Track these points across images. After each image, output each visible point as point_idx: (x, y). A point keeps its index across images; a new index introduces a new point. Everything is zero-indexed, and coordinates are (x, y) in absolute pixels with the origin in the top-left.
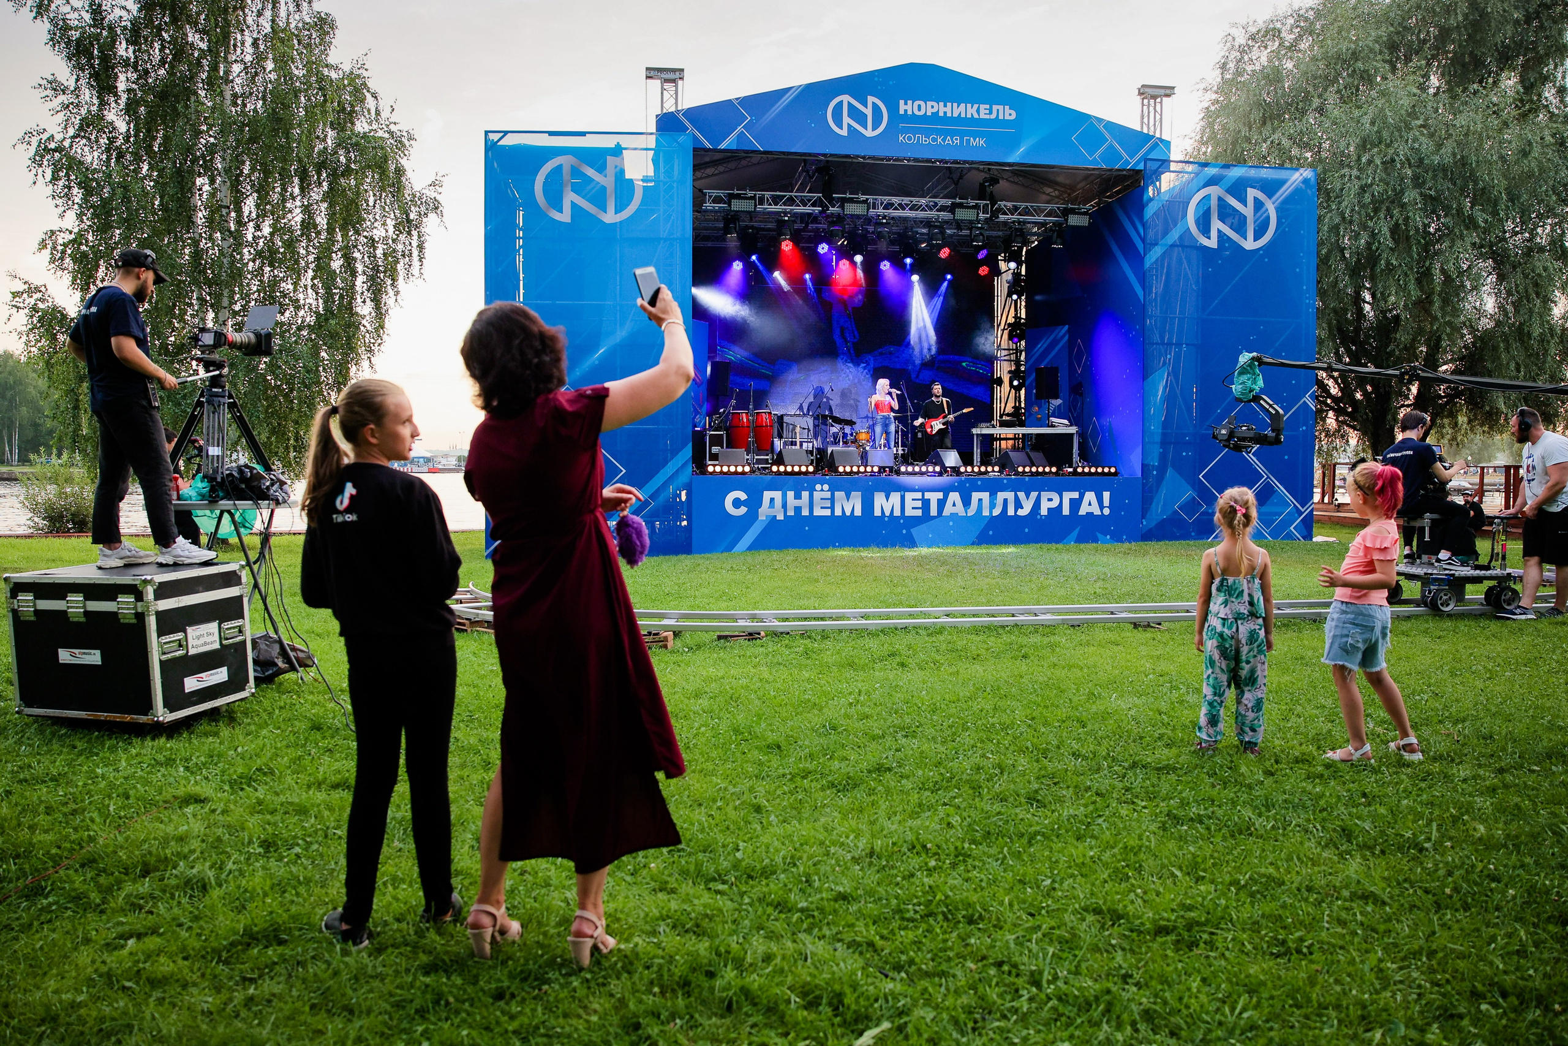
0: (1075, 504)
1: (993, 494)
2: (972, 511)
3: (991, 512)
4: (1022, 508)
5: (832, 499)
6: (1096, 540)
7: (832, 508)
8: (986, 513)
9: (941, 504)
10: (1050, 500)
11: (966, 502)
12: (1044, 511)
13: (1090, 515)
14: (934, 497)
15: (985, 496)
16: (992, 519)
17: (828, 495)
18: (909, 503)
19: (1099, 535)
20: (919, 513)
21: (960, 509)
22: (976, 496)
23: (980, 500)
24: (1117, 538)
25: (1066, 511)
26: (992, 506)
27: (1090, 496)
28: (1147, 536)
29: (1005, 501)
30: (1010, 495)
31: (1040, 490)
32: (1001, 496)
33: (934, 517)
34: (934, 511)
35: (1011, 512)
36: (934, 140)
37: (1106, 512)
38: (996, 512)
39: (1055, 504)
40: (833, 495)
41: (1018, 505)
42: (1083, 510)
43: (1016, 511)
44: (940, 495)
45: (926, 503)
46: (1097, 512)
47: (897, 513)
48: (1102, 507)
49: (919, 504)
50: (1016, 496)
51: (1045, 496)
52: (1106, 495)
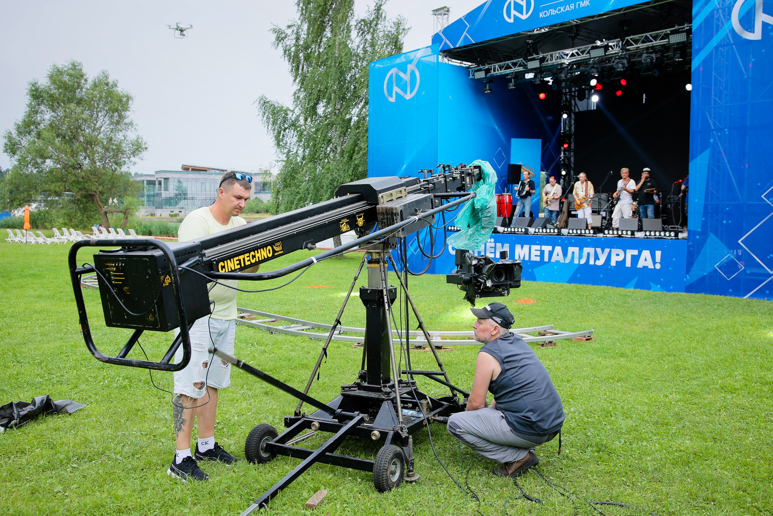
0: (635, 259)
1: (581, 249)
2: (568, 260)
3: (579, 261)
4: (599, 260)
5: (495, 248)
6: (649, 288)
7: (495, 253)
8: (576, 262)
9: (551, 253)
10: (618, 255)
11: (565, 254)
12: (613, 263)
13: (645, 268)
14: (547, 249)
15: (576, 250)
16: (580, 266)
17: (493, 245)
18: (533, 253)
19: (652, 284)
20: (538, 259)
21: (561, 258)
22: (571, 249)
23: (573, 253)
24: (666, 288)
25: (628, 264)
26: (580, 257)
27: (646, 254)
28: (690, 289)
29: (589, 254)
30: (591, 250)
31: (611, 247)
32: (586, 250)
33: (546, 263)
34: (546, 259)
35: (592, 262)
36: (559, 10)
37: (658, 266)
38: (583, 262)
39: (620, 258)
40: (495, 245)
41: (597, 258)
42: (640, 265)
43: (595, 261)
44: (550, 248)
45: (542, 252)
46: (651, 266)
47: (527, 258)
48: (654, 263)
49: (538, 253)
50: (596, 252)
51: (614, 251)
52: (658, 254)
